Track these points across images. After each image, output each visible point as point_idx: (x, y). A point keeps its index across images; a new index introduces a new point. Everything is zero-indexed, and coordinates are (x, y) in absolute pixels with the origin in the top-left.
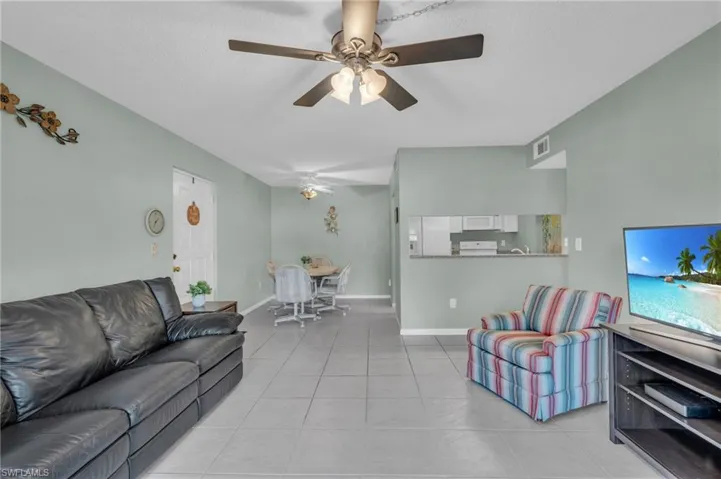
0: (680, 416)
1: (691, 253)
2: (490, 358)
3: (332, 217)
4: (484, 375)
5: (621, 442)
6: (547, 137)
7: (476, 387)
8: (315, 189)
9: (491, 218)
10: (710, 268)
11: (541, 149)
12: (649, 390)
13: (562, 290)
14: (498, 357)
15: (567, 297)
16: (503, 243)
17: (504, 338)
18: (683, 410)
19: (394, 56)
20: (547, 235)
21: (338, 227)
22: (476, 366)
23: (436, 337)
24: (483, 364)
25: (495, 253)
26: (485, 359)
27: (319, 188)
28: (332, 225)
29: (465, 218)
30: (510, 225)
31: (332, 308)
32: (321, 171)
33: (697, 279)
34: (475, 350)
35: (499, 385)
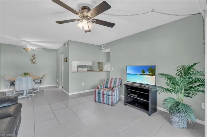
0: (136, 97)
1: (144, 70)
2: (101, 95)
3: (33, 58)
4: (99, 99)
5: (126, 105)
6: (106, 45)
7: (97, 103)
8: (30, 48)
9: (86, 62)
10: (149, 73)
11: (104, 47)
12: (131, 94)
13: (112, 79)
14: (103, 94)
15: (113, 80)
16: (88, 68)
17: (105, 90)
18: (136, 96)
19: (96, 21)
20: (99, 67)
21: (36, 62)
22: (97, 98)
23: (79, 94)
24: (99, 97)
25: (86, 71)
26: (100, 95)
27: (32, 47)
28: (34, 61)
29: (80, 61)
30: (90, 64)
31: (38, 91)
32: (33, 41)
33: (146, 75)
34: (97, 94)
35: (103, 101)
